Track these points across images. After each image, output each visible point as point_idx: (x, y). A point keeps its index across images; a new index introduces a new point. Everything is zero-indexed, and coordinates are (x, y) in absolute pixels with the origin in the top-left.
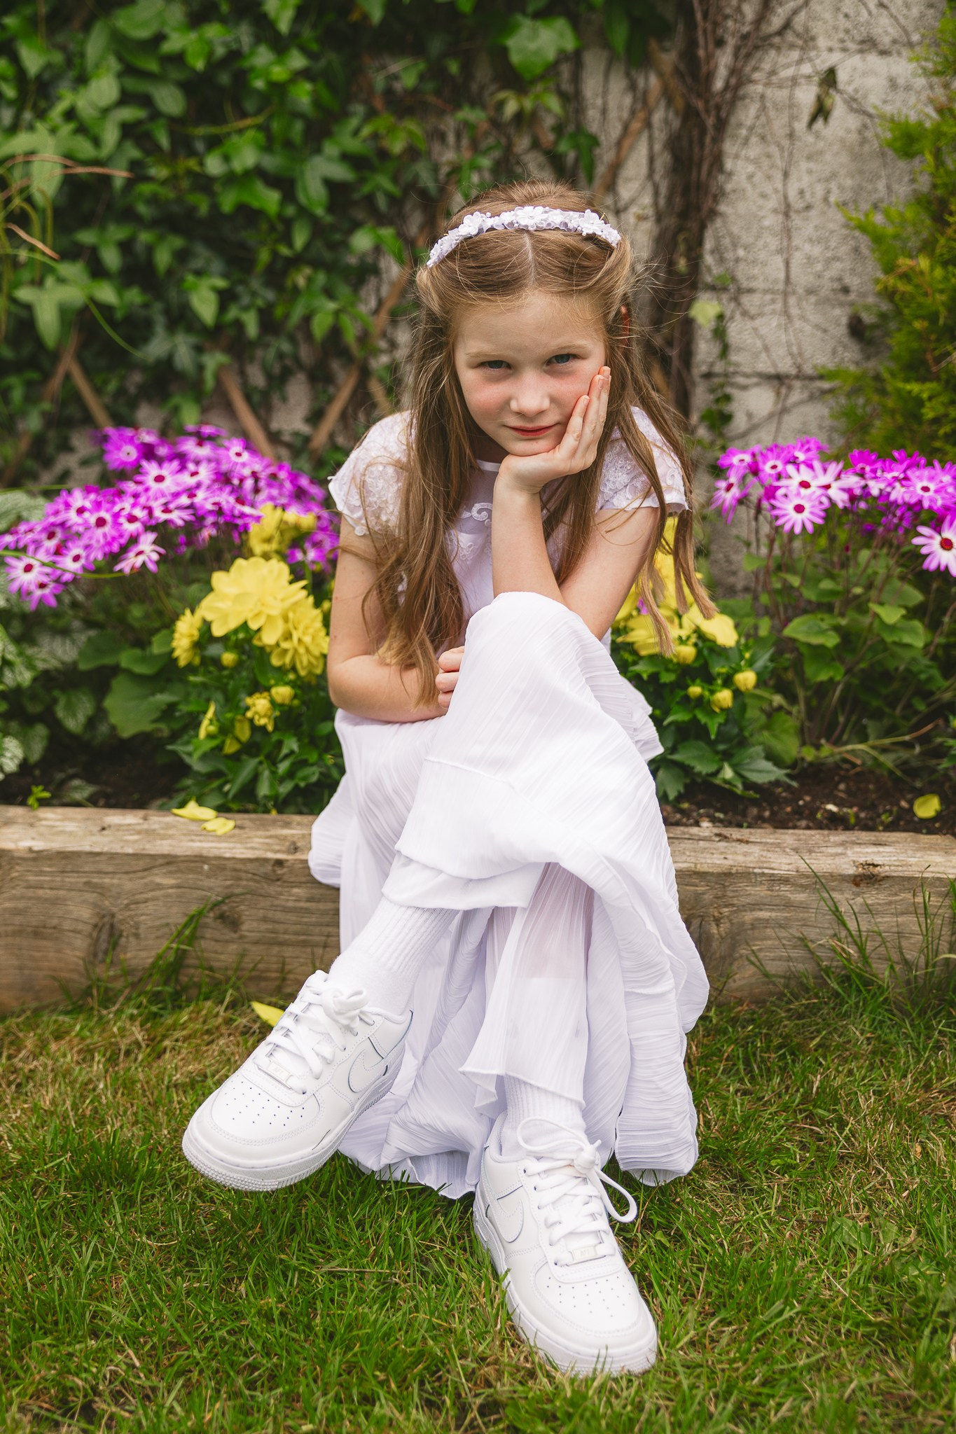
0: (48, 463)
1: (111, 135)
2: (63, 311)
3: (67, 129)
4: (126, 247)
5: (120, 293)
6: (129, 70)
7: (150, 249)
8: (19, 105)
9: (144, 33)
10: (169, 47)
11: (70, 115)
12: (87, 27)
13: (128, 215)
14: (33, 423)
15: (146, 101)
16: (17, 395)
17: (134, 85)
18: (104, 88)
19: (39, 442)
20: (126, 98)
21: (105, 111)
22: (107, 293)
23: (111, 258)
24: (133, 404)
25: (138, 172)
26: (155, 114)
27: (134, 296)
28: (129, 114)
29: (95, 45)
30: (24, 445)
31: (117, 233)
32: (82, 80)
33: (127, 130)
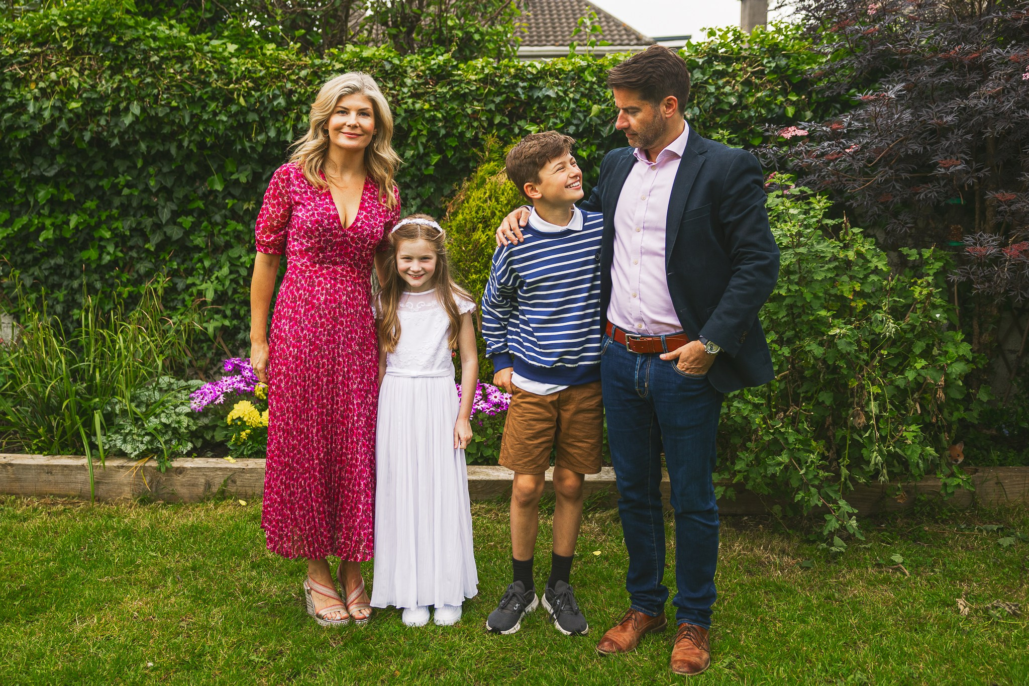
0: (215, 365)
1: (227, 283)
2: (215, 328)
3: (215, 282)
4: (233, 310)
5: (231, 322)
6: (232, 265)
7: (239, 311)
8: (204, 275)
9: (236, 256)
10: (243, 260)
11: (217, 278)
12: (222, 253)
13: (234, 301)
14: (210, 355)
15: (237, 272)
16: (205, 348)
17: (233, 268)
18: (225, 270)
19: (212, 360)
20: (231, 272)
21: (226, 277)
22: (227, 323)
23: (228, 313)
24: (238, 349)
25: (235, 291)
26: (240, 275)
27: (235, 322)
28: (232, 277)
29: (223, 258)
30: (208, 361)
31: (231, 306)
32: (221, 268)
33: (232, 280)
